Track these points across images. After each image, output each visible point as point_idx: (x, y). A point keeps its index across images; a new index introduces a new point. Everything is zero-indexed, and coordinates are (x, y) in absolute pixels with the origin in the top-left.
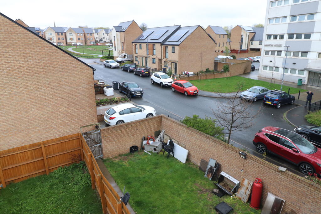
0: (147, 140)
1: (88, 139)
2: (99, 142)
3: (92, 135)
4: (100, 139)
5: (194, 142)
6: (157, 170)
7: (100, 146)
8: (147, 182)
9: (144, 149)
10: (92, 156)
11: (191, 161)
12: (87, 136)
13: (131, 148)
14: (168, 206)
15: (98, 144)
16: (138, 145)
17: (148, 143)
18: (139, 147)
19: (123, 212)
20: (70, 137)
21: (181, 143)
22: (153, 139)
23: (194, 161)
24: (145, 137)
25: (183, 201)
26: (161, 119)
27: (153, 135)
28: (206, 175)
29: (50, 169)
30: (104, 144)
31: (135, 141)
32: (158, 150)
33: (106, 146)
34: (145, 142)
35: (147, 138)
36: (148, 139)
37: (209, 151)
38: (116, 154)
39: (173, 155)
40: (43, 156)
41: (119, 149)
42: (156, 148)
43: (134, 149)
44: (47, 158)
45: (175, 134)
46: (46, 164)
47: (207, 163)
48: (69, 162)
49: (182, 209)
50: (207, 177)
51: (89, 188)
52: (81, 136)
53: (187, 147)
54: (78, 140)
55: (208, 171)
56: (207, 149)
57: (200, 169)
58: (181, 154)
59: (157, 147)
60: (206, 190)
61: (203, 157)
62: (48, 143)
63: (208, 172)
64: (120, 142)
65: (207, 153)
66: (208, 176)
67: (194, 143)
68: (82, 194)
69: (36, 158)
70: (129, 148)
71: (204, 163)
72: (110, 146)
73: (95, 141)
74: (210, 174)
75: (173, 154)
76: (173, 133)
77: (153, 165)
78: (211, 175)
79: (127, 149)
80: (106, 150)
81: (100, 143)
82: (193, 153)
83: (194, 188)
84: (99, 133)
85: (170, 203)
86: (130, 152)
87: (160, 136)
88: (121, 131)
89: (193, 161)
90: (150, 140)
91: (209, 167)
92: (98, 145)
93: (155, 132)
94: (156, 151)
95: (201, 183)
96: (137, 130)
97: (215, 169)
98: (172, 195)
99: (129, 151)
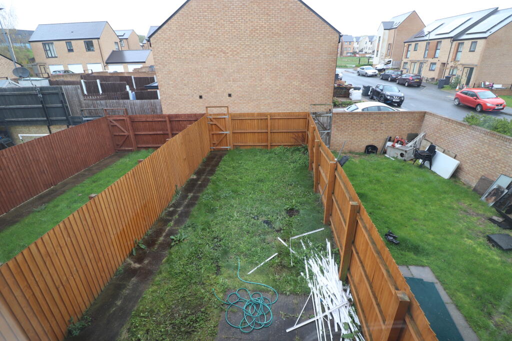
0: (393, 141)
1: (317, 122)
2: (328, 128)
3: (322, 118)
4: (330, 125)
5: (476, 149)
6: (397, 175)
7: (328, 134)
8: (379, 180)
9: (385, 152)
10: (315, 130)
11: (459, 179)
12: (316, 117)
13: (367, 147)
14: (402, 210)
15: (326, 130)
16: (379, 146)
17: (393, 146)
18: (379, 149)
19: (335, 176)
20: (297, 114)
21: (449, 151)
22: (402, 142)
23: (467, 179)
24: (391, 137)
25: (430, 212)
26: (424, 116)
27: (405, 137)
28: (483, 198)
29: (272, 144)
30: (334, 132)
31: (375, 139)
32: (406, 156)
33: (336, 135)
34: (389, 144)
35: (394, 140)
36: (396, 141)
37: (503, 163)
38: (346, 149)
39: (431, 167)
40: (267, 129)
41: (351, 144)
42: (404, 153)
43: (371, 149)
44: (271, 132)
45: (442, 139)
46: (269, 138)
47: (491, 183)
48: (291, 143)
49: (425, 220)
50: (485, 201)
51: (306, 168)
52: (309, 116)
53: (459, 156)
54: (305, 120)
55: (490, 193)
56: (500, 160)
57: (475, 190)
58: (444, 165)
59: (406, 152)
60: (478, 214)
61: (486, 173)
62: (275, 116)
63: (489, 195)
64: (355, 135)
65: (497, 166)
66: (487, 200)
67: (475, 151)
68: (297, 171)
69: (261, 129)
70: (365, 147)
71: (485, 182)
72: (340, 137)
73: (324, 126)
74: (493, 198)
75: (431, 165)
76: (438, 137)
77: (393, 169)
78: (495, 200)
79: (361, 147)
80: (334, 140)
81: (329, 130)
82: (466, 167)
83: (455, 206)
84: (330, 117)
85: (407, 208)
86: (365, 152)
87: (415, 141)
88: (358, 121)
89: (463, 179)
90: (397, 142)
91: (495, 186)
92: (326, 132)
93: (408, 134)
94: (404, 158)
95: (470, 205)
96: (382, 125)
97: (506, 191)
98: (413, 202)
99: (363, 151)
